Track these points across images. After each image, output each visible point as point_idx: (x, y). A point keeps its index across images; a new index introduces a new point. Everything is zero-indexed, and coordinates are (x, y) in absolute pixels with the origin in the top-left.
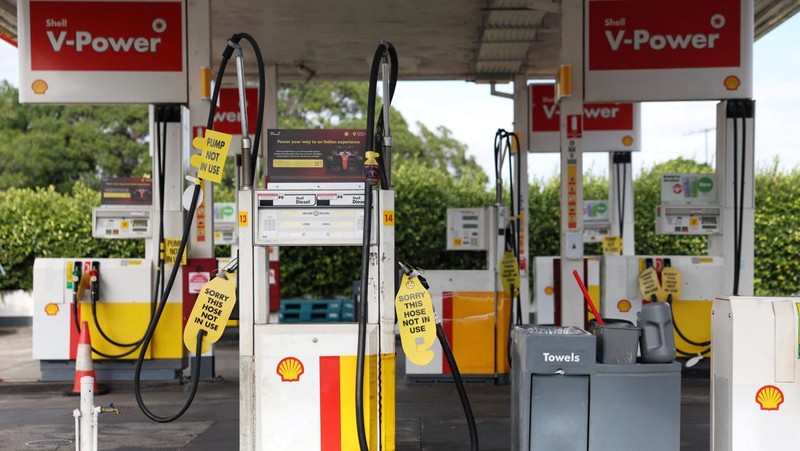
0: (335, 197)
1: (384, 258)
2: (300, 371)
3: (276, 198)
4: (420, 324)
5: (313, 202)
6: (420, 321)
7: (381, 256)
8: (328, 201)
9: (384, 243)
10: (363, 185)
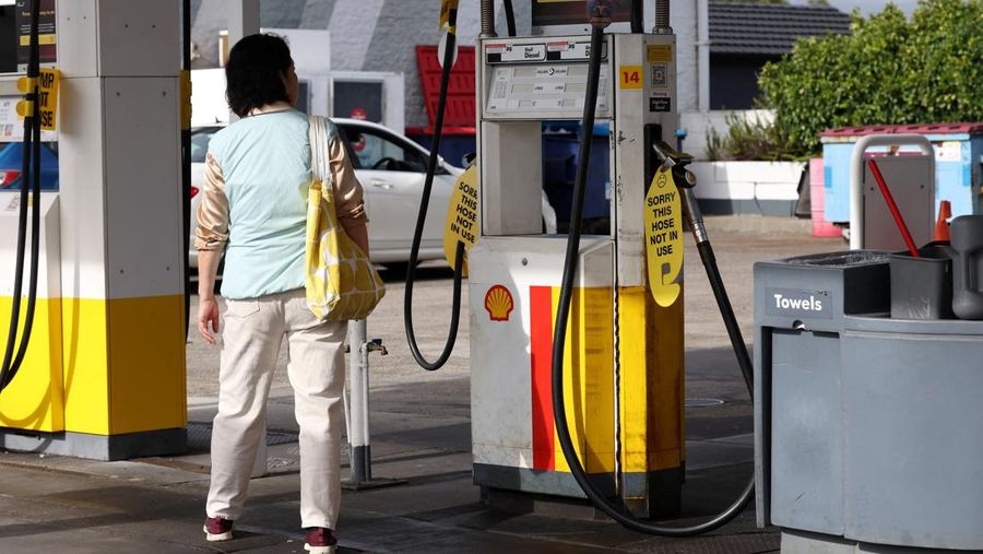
0: (567, 47)
1: (621, 139)
2: (510, 306)
3: (504, 49)
4: (668, 242)
5: (542, 56)
6: (667, 237)
7: (618, 136)
8: (559, 53)
9: (621, 116)
10: (589, 27)
